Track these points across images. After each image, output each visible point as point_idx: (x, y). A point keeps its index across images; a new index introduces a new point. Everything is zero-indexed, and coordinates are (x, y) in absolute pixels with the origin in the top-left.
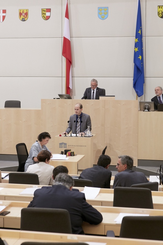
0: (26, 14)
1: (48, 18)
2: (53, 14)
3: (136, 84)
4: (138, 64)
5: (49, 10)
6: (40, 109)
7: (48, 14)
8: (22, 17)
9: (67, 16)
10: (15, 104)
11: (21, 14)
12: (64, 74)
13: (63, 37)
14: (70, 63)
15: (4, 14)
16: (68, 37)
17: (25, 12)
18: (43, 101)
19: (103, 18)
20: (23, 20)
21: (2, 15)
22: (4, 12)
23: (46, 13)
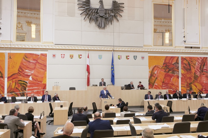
0: (73, 56)
1: (81, 58)
2: (82, 57)
3: (112, 81)
4: (113, 74)
5: (81, 55)
7: (81, 56)
8: (71, 57)
9: (88, 57)
10: (74, 89)
11: (70, 56)
12: (87, 78)
13: (86, 64)
15: (64, 56)
16: (89, 65)
17: (72, 55)
19: (100, 59)
20: (71, 58)
21: (63, 56)
22: (64, 55)
23: (80, 56)
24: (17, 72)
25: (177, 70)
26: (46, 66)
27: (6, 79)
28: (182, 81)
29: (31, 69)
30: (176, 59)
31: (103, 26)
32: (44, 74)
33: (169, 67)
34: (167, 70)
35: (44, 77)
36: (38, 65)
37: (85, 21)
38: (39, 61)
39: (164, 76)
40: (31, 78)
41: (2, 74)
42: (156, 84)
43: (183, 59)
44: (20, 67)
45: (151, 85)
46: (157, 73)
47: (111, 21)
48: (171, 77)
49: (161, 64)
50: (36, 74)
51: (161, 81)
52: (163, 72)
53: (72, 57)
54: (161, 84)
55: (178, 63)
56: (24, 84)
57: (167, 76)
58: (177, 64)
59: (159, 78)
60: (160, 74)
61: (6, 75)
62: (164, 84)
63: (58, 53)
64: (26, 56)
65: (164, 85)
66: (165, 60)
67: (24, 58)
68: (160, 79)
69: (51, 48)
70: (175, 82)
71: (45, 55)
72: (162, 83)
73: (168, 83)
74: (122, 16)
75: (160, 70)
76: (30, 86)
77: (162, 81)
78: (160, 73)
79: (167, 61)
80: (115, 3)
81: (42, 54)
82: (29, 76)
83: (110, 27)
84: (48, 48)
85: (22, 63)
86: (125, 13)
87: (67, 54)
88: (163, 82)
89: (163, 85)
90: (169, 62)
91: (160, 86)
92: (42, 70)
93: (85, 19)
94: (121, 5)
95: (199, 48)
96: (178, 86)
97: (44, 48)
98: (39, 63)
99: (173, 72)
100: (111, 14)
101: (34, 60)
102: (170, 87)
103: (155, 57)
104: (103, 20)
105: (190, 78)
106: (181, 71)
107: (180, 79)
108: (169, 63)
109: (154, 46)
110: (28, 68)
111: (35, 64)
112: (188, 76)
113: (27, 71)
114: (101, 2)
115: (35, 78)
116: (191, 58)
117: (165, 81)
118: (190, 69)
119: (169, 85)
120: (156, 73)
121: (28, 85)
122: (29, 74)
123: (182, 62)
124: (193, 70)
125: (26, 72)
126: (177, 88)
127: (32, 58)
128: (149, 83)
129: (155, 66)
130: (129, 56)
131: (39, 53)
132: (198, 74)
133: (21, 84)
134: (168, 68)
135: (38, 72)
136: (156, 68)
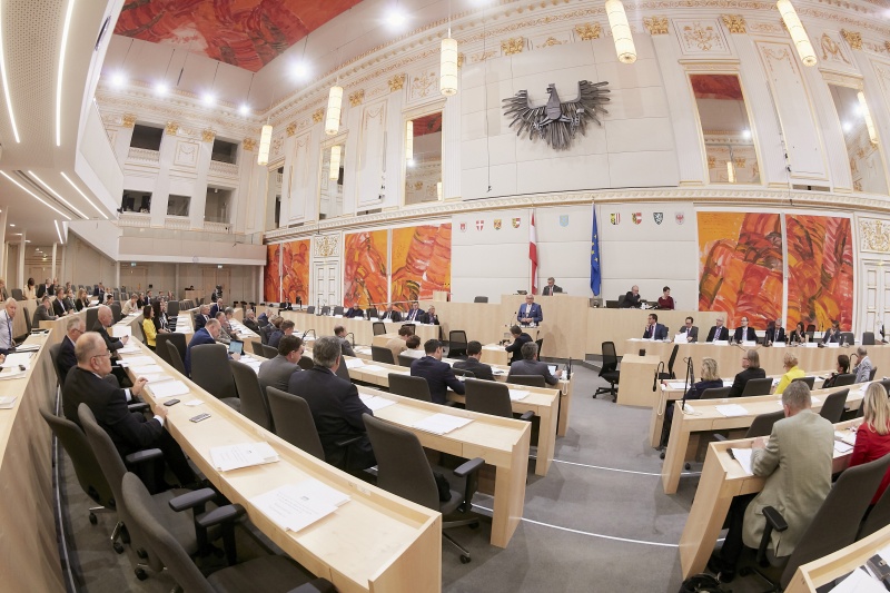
1: (517, 226)
2: (522, 223)
5: (518, 220)
6: (499, 303)
7: (518, 223)
8: (496, 226)
11: (495, 224)
13: (529, 242)
14: (535, 264)
15: (482, 225)
16: (534, 242)
17: (499, 221)
18: (503, 296)
19: (564, 225)
21: (480, 225)
22: (482, 222)
23: (516, 223)
24: (404, 264)
25: (779, 256)
26: (449, 250)
27: (390, 278)
28: (790, 291)
29: (425, 258)
30: (772, 222)
31: (562, 141)
32: (447, 267)
33: (757, 246)
34: (752, 255)
35: (446, 274)
36: (436, 250)
37: (523, 138)
38: (439, 240)
39: (743, 273)
40: (424, 277)
41: (384, 269)
42: (721, 298)
43: (792, 221)
44: (409, 256)
45: (706, 300)
46: (724, 264)
47: (582, 127)
48: (763, 278)
49: (734, 235)
50: (434, 268)
51: (734, 289)
52: (739, 261)
53: (498, 225)
54: (734, 297)
55: (780, 235)
56: (414, 288)
57: (751, 273)
58: (777, 239)
59: (728, 280)
60: (733, 268)
61: (389, 271)
62: (744, 298)
63: (470, 219)
64: (418, 231)
65: (741, 302)
66: (745, 225)
67: (415, 237)
68: (733, 282)
69: (457, 209)
70: (773, 293)
71: (447, 227)
72: (736, 296)
73: (754, 296)
74: (606, 112)
75: (731, 254)
76: (424, 293)
77: (738, 288)
78: (731, 264)
79: (750, 228)
80: (583, 85)
81: (443, 225)
82: (422, 272)
83: (581, 143)
84: (451, 210)
85: (411, 248)
86: (616, 105)
87: (489, 218)
88: (740, 292)
89: (738, 300)
90: (756, 229)
91: (732, 303)
92: (444, 260)
93: (521, 134)
94: (600, 88)
95: (827, 189)
96: (779, 307)
97: (445, 210)
98: (438, 244)
99: (768, 263)
100: (578, 111)
101: (430, 238)
102: (759, 307)
103: (715, 214)
104: (562, 129)
105: (811, 282)
106: (787, 260)
107: (785, 282)
108: (755, 233)
109: (711, 182)
110: (421, 255)
111: (432, 247)
112: (807, 274)
113: (419, 261)
114: (552, 90)
115: (431, 275)
116: (811, 219)
117: (746, 289)
118: (812, 255)
119: (757, 302)
120: (720, 263)
121: (421, 289)
122: (422, 268)
123: (789, 231)
124: (819, 258)
125: (418, 265)
126: (778, 311)
127: (426, 236)
128: (700, 295)
129: (718, 244)
130: (639, 214)
131: (437, 223)
132: (831, 269)
133: (409, 287)
134: (754, 249)
135: (437, 265)
136: (720, 248)
